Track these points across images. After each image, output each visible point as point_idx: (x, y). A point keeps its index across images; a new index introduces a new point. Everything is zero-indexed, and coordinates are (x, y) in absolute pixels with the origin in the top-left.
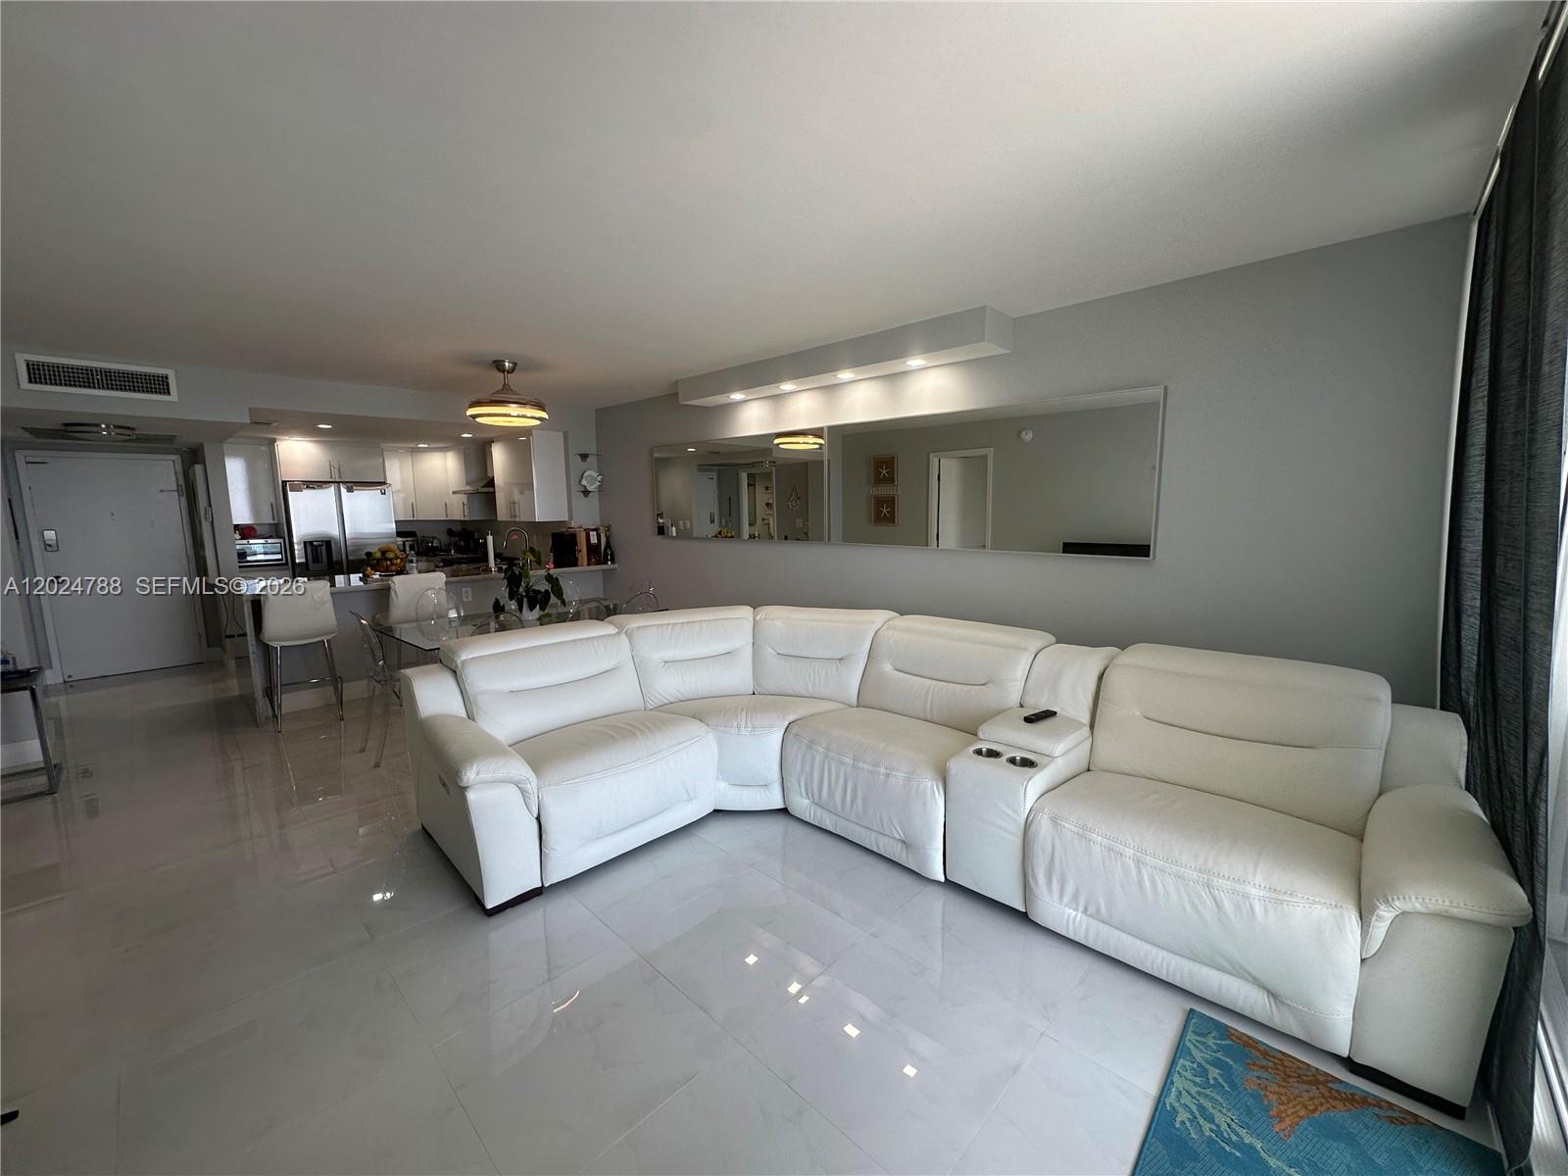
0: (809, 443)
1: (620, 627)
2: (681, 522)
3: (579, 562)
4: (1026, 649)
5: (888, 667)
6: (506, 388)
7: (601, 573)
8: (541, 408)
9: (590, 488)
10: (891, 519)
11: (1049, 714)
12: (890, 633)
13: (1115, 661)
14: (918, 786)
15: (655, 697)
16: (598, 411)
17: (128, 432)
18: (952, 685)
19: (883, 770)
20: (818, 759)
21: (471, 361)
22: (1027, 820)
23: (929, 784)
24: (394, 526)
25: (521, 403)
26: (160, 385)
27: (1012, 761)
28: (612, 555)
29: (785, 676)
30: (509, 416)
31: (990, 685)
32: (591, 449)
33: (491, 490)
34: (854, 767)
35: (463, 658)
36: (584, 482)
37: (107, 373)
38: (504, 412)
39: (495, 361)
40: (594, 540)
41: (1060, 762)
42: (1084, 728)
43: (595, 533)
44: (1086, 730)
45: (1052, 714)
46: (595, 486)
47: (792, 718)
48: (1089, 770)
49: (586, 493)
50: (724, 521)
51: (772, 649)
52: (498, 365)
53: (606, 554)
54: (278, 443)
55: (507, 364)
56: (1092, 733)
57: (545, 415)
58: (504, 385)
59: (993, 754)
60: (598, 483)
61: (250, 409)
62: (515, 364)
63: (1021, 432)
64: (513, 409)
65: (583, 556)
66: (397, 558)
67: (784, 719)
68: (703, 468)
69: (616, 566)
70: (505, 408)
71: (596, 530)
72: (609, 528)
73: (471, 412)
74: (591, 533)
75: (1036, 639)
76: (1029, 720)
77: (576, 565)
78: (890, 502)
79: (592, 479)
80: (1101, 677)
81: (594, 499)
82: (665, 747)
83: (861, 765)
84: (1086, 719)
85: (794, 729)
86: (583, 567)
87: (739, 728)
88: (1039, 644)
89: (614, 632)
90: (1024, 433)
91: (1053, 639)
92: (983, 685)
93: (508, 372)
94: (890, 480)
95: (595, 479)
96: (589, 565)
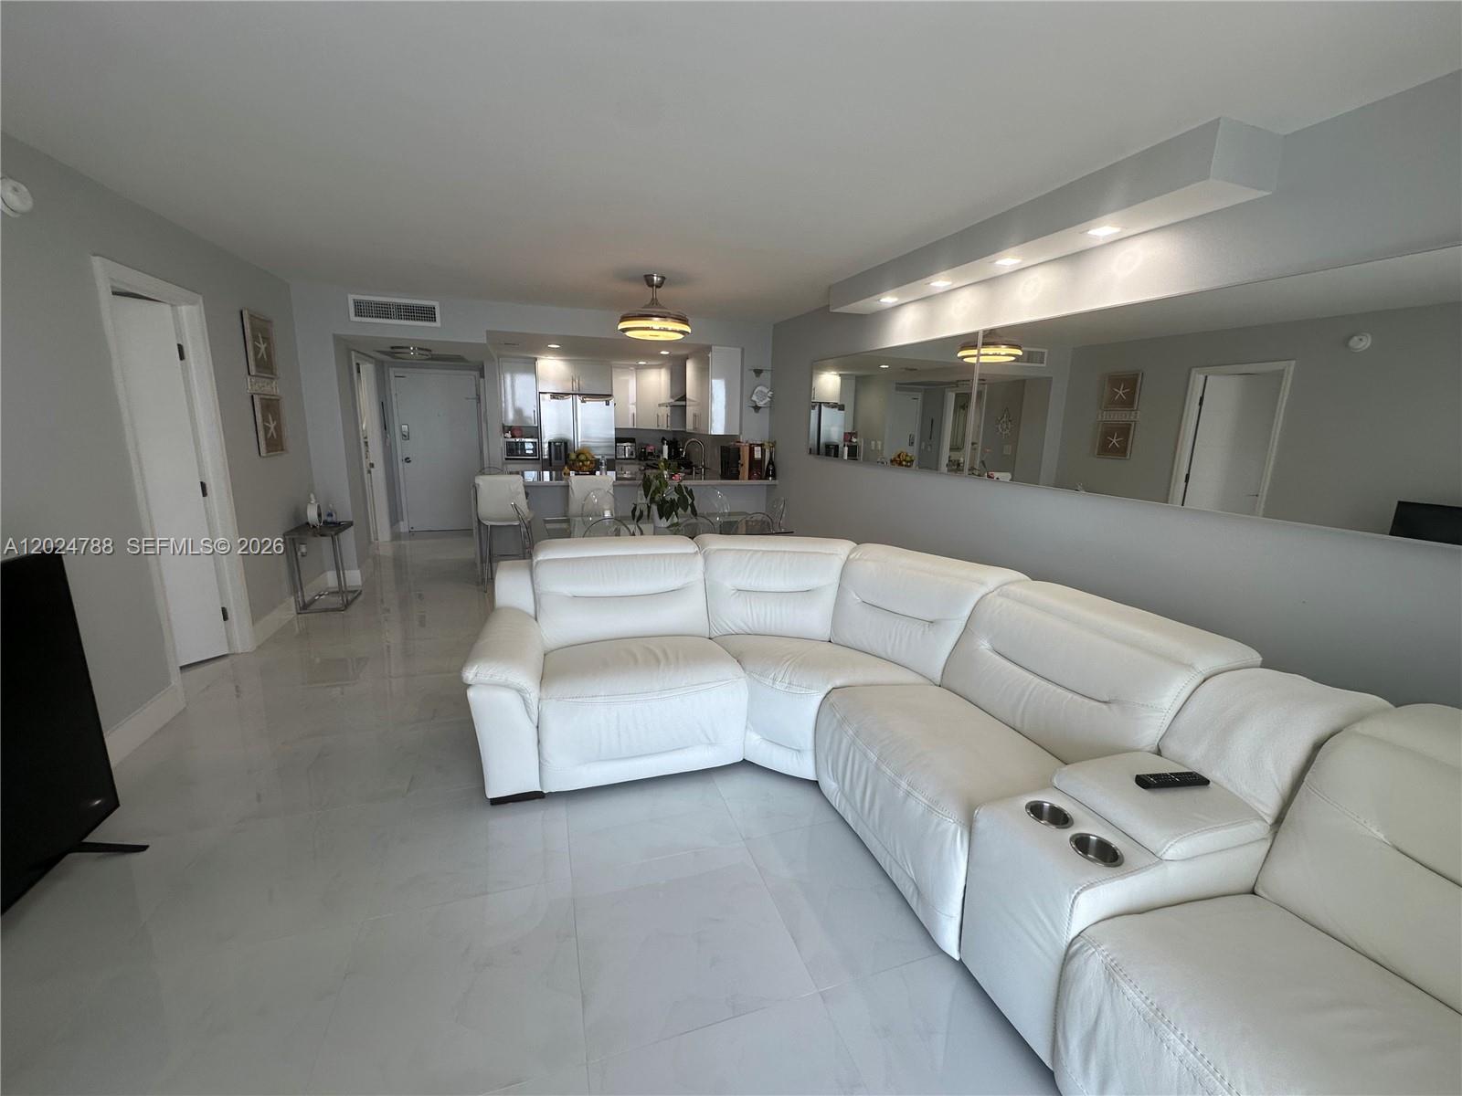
0: (1001, 355)
1: (700, 546)
2: (873, 443)
3: (740, 476)
4: (1190, 666)
5: (984, 645)
6: (654, 302)
7: (765, 488)
8: (683, 321)
9: (761, 404)
10: (1121, 451)
11: (1193, 781)
12: (999, 600)
13: (1358, 728)
14: (938, 824)
15: (721, 625)
16: (775, 326)
17: (427, 353)
18: (1060, 690)
19: (904, 784)
20: (845, 741)
21: (629, 278)
22: (1071, 945)
23: (953, 826)
24: (614, 432)
25: (663, 317)
26: (428, 314)
27: (1081, 843)
28: (774, 471)
29: (865, 628)
30: (652, 329)
31: (1114, 707)
32: (766, 364)
33: (683, 403)
34: (877, 768)
35: (539, 559)
36: (754, 398)
37: (399, 307)
38: (647, 326)
39: (646, 276)
40: (758, 455)
41: (1172, 870)
42: (1257, 824)
43: (760, 448)
44: (1260, 829)
45: (1200, 782)
46: (764, 402)
47: (838, 683)
48: (1253, 892)
49: (757, 408)
50: (923, 444)
51: (857, 595)
52: (648, 280)
53: (768, 469)
54: (538, 361)
55: (655, 278)
56: (1275, 835)
57: (687, 329)
58: (653, 299)
59: (1059, 818)
60: (768, 399)
61: (488, 332)
62: (663, 278)
63: (1351, 337)
64: (656, 323)
65: (745, 470)
66: (587, 460)
67: (828, 683)
68: (901, 387)
69: (777, 482)
70: (648, 322)
71: (761, 445)
72: (774, 444)
73: (622, 326)
74: (756, 448)
75: (1215, 653)
76: (1144, 782)
77: (738, 479)
78: (1125, 431)
79: (762, 395)
80: (1317, 747)
81: (765, 414)
82: (683, 685)
83: (884, 767)
84: (1268, 804)
85: (833, 697)
86: (744, 481)
87: (774, 680)
88: (1217, 662)
89: (692, 551)
90: (1356, 338)
91: (1257, 658)
92: (1105, 702)
93: (658, 287)
94: (1129, 403)
95: (765, 395)
96: (749, 479)
